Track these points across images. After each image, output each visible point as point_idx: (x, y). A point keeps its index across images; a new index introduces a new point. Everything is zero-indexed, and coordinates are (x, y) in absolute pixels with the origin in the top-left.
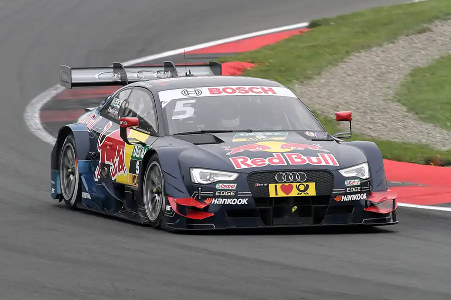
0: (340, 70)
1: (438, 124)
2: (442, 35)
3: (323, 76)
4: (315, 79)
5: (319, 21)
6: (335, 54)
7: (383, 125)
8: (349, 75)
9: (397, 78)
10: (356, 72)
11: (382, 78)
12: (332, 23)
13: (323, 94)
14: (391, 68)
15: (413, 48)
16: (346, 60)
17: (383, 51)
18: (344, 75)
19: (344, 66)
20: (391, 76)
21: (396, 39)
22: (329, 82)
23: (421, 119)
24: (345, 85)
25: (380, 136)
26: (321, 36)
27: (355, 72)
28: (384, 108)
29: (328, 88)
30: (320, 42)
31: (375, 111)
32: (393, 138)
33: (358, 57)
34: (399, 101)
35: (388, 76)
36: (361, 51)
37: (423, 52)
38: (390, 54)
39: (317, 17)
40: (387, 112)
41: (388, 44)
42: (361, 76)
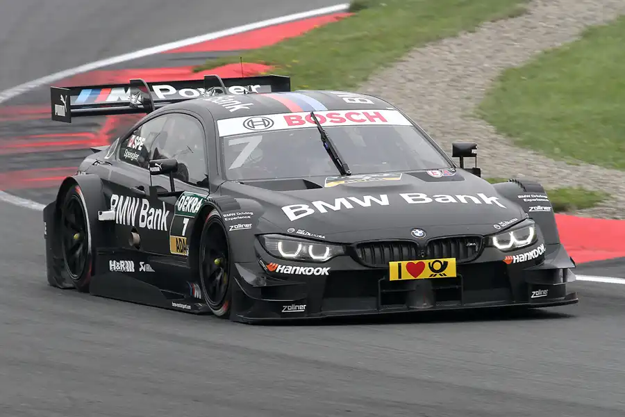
0: (395, 73)
1: (541, 151)
2: (545, 19)
3: (372, 83)
4: (359, 87)
5: (365, 2)
6: (390, 50)
8: (410, 81)
9: (480, 83)
10: (420, 77)
11: (459, 84)
12: (384, 5)
14: (472, 69)
15: (502, 38)
16: (404, 58)
17: (460, 45)
18: (402, 81)
19: (402, 68)
20: (471, 80)
21: (478, 26)
23: (517, 144)
24: (403, 96)
26: (367, 24)
27: (417, 75)
28: (462, 129)
30: (366, 33)
31: (449, 133)
33: (423, 54)
34: (483, 118)
35: (467, 80)
36: (427, 45)
37: (517, 45)
38: (469, 48)
41: (465, 34)
42: (427, 82)
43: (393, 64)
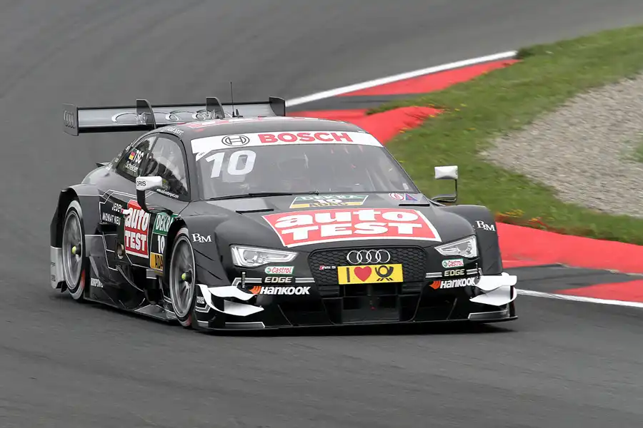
0: (560, 117)
3: (535, 126)
4: (524, 130)
5: (531, 49)
6: (553, 95)
7: (618, 194)
8: (572, 125)
9: (638, 128)
10: (581, 121)
11: (618, 129)
12: (550, 52)
13: (535, 151)
14: (630, 114)
16: (567, 103)
17: (620, 91)
18: (566, 125)
19: (564, 112)
20: (630, 125)
21: (638, 73)
22: (544, 135)
24: (565, 139)
25: (614, 210)
26: (533, 71)
27: (579, 120)
28: (620, 171)
29: (542, 143)
30: (531, 79)
31: (608, 175)
32: (632, 213)
33: (585, 99)
34: (640, 160)
35: (626, 125)
36: (590, 91)
38: (629, 94)
39: (528, 44)
40: (623, 176)
41: (626, 81)
42: (587, 126)
43: (557, 109)
